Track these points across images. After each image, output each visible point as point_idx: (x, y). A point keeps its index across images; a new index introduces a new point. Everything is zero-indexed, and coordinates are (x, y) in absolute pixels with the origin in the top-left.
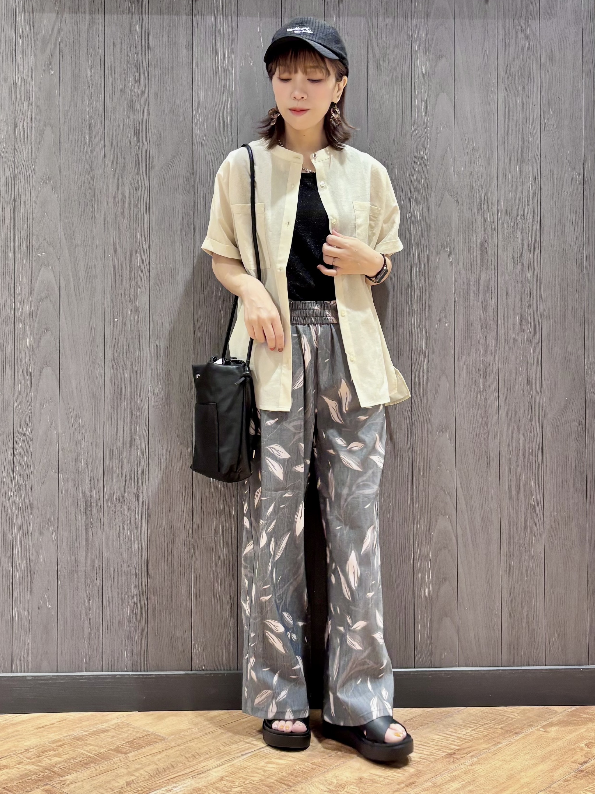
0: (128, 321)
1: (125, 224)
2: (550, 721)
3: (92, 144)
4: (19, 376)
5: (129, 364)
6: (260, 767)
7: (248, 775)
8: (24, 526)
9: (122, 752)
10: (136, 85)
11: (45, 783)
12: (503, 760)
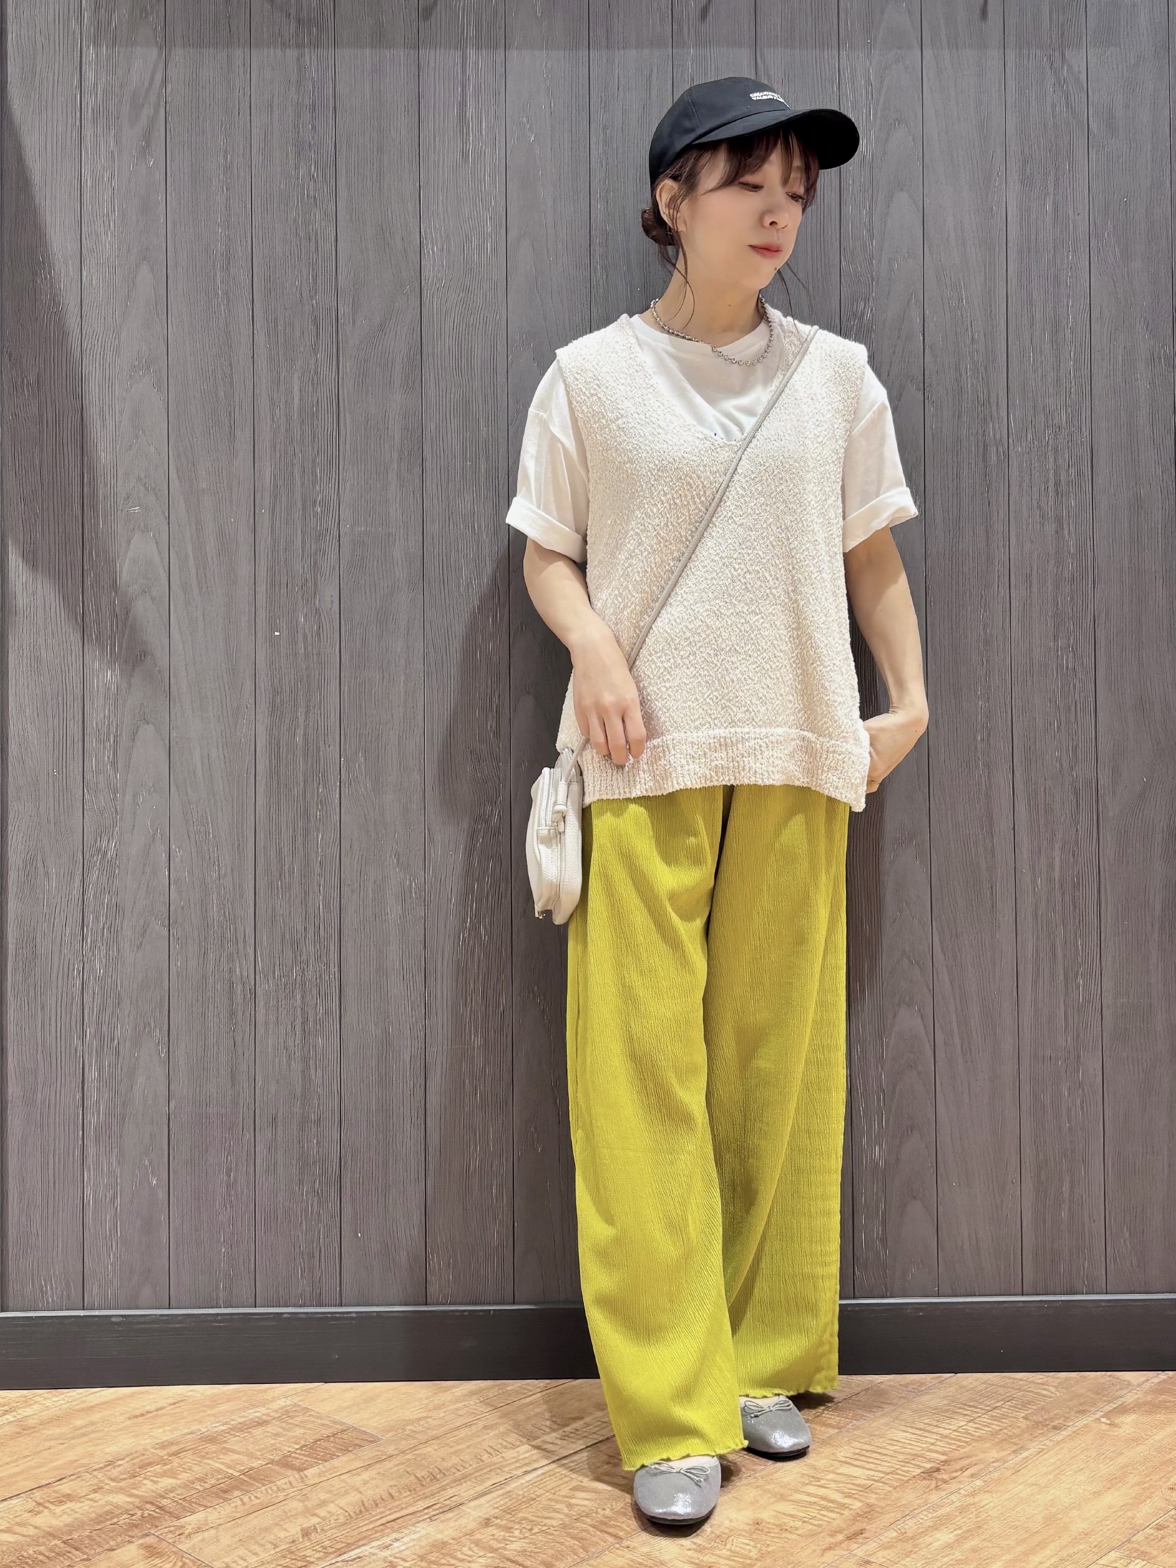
0: (300, 636)
1: (292, 450)
2: (1120, 1403)
3: (228, 298)
4: (92, 743)
5: (301, 719)
6: (561, 1498)
7: (539, 1514)
8: (104, 1029)
9: (293, 1467)
10: (312, 183)
11: (144, 1532)
12: (1033, 1485)
